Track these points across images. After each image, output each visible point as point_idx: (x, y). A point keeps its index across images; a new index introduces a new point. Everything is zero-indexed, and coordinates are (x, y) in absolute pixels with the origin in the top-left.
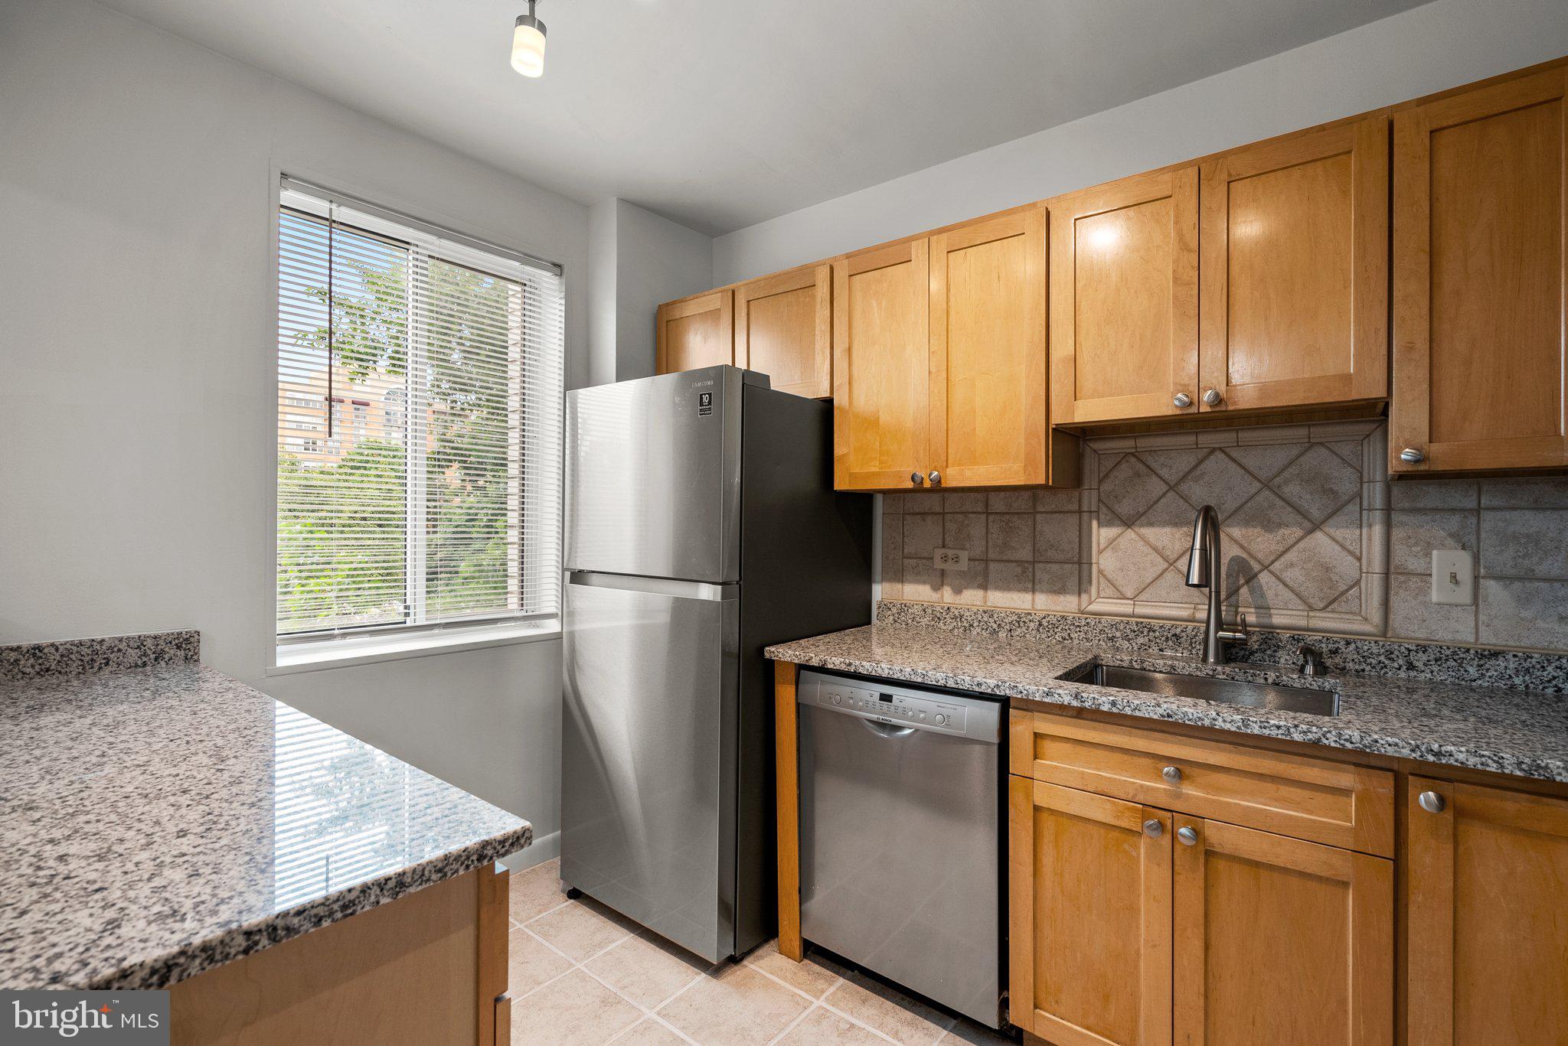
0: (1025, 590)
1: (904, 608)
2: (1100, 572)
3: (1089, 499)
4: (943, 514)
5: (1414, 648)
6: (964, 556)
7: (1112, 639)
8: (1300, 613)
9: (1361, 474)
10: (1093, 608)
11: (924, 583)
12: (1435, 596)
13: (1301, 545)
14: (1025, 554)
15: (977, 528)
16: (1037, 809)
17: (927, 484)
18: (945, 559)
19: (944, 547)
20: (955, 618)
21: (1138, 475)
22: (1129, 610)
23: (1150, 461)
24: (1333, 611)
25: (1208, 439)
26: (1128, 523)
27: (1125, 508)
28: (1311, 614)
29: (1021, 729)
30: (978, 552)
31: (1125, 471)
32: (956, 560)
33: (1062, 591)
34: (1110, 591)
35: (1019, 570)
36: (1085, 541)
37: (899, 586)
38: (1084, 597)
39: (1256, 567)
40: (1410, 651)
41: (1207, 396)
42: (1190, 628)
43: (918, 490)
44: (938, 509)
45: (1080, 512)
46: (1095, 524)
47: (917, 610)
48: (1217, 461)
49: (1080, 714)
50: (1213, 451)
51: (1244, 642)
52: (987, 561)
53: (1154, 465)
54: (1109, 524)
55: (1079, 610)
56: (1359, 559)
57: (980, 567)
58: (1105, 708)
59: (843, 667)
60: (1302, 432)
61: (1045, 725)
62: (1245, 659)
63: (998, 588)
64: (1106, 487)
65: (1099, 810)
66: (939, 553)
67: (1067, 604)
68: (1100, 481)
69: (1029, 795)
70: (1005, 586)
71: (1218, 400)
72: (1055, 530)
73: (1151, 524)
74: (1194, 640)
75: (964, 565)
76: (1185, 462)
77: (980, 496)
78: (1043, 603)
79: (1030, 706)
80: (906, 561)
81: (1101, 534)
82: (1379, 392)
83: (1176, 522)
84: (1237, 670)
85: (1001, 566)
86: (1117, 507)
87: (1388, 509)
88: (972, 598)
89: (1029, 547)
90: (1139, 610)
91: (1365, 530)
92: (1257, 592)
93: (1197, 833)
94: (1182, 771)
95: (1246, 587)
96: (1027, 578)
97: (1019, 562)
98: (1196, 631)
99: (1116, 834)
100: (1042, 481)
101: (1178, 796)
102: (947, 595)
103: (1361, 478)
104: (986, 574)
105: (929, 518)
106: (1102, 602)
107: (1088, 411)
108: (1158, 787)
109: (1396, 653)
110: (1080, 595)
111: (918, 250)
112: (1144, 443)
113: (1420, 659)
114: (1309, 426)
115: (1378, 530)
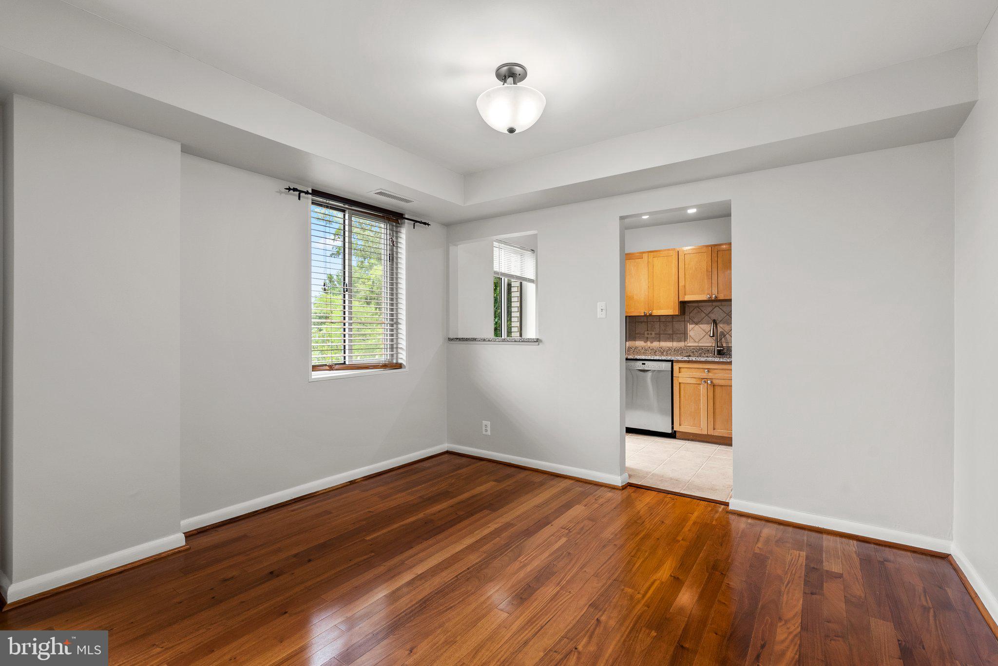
0: (671, 342)
1: (636, 348)
2: (690, 336)
3: (687, 318)
4: (648, 322)
6: (653, 333)
7: (693, 352)
10: (688, 345)
11: (642, 341)
14: (671, 332)
15: (657, 325)
16: (680, 383)
17: (648, 315)
18: (648, 334)
19: (647, 331)
20: (651, 350)
21: (699, 312)
22: (697, 345)
23: (701, 308)
25: (714, 304)
26: (697, 324)
27: (696, 320)
29: (676, 367)
30: (657, 332)
31: (695, 311)
32: (651, 334)
33: (680, 341)
34: (692, 341)
35: (669, 336)
36: (686, 327)
37: (634, 342)
38: (686, 342)
39: (726, 333)
41: (714, 296)
42: (711, 348)
43: (645, 316)
44: (646, 321)
45: (685, 321)
46: (688, 324)
47: (640, 348)
48: (717, 309)
49: (689, 362)
50: (716, 306)
51: (723, 350)
52: (660, 334)
53: (703, 310)
54: (692, 324)
55: (685, 346)
57: (658, 336)
58: (694, 360)
59: (633, 358)
61: (681, 365)
62: (723, 354)
63: (663, 341)
64: (691, 315)
65: (693, 381)
66: (646, 333)
67: (681, 344)
68: (690, 313)
69: (678, 380)
70: (665, 341)
71: (716, 297)
72: (678, 326)
73: (702, 324)
74: (712, 351)
75: (653, 335)
76: (710, 309)
77: (657, 317)
78: (676, 344)
79: (678, 361)
80: (636, 335)
81: (690, 327)
83: (708, 323)
85: (663, 335)
86: (694, 320)
88: (656, 344)
89: (671, 330)
90: (699, 345)
92: (726, 339)
93: (712, 382)
94: (709, 370)
95: (723, 338)
96: (671, 338)
97: (669, 334)
99: (696, 385)
100: (677, 314)
101: (708, 376)
102: (649, 344)
104: (660, 339)
105: (643, 323)
106: (690, 343)
107: (688, 298)
108: (705, 375)
111: (645, 256)
112: (700, 304)
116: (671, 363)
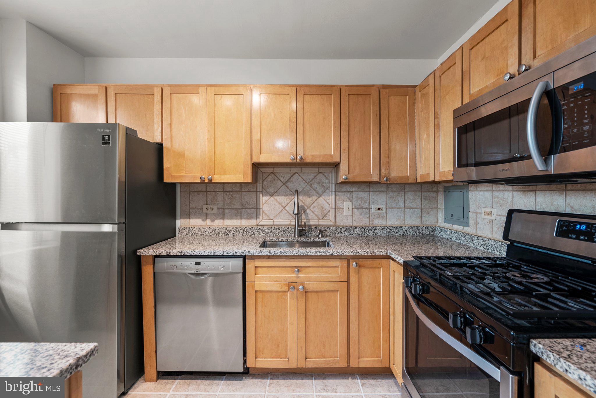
0: (238, 219)
1: (191, 229)
2: (263, 211)
3: (260, 188)
4: (207, 192)
5: (341, 228)
6: (215, 207)
7: (267, 233)
8: (317, 220)
9: (330, 181)
10: (261, 223)
11: (199, 218)
12: (345, 214)
13: (317, 201)
14: (238, 206)
15: (220, 197)
16: (256, 292)
17: (206, 181)
18: (207, 209)
19: (207, 204)
20: (212, 231)
21: (274, 180)
22: (272, 223)
23: (278, 175)
24: (324, 219)
25: (294, 170)
26: (271, 195)
27: (270, 190)
28: (319, 220)
29: (250, 265)
30: (221, 205)
31: (270, 178)
32: (212, 209)
33: (251, 218)
34: (266, 217)
35: (236, 212)
36: (258, 201)
37: (188, 220)
38: (258, 220)
39: (306, 208)
40: (340, 228)
41: (299, 157)
42: (290, 227)
43: (202, 182)
44: (204, 190)
45: (256, 191)
46: (261, 195)
47: (196, 229)
48: (296, 176)
49: (269, 257)
50: (295, 173)
51: (305, 230)
52: (224, 209)
53: (279, 177)
54: (266, 195)
55: (256, 224)
56: (330, 205)
57: (221, 211)
58: (278, 254)
59: (178, 254)
60: (317, 169)
61: (258, 263)
62: (304, 235)
63: (228, 219)
64: (265, 183)
65: (276, 287)
66: (205, 207)
67: (252, 223)
68: (263, 181)
69: (253, 287)
70: (231, 218)
71: (302, 158)
72: (248, 198)
73: (278, 195)
74: (291, 231)
75: (215, 211)
76: (287, 176)
77: (221, 185)
78: (245, 223)
79: (254, 257)
80: (191, 210)
81: (263, 199)
82: (338, 160)
83: (285, 195)
84: (304, 238)
85: (229, 211)
86: (268, 190)
87: (336, 191)
88: (219, 223)
89: (239, 204)
90: (275, 223)
91: (331, 196)
92: (306, 215)
93: (304, 288)
94: (299, 269)
95: (304, 214)
96: (239, 214)
97: (236, 209)
98: (291, 228)
99: (281, 293)
100: (249, 181)
101: (298, 277)
102: (209, 222)
103: (330, 183)
104: (224, 214)
105: (201, 194)
106: (264, 221)
107: (264, 158)
108: (292, 276)
109: (338, 229)
110: (257, 219)
111: (202, 90)
112: (276, 169)
113: (342, 230)
114: (319, 167)
115: (334, 196)
116: (242, 259)
